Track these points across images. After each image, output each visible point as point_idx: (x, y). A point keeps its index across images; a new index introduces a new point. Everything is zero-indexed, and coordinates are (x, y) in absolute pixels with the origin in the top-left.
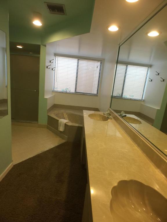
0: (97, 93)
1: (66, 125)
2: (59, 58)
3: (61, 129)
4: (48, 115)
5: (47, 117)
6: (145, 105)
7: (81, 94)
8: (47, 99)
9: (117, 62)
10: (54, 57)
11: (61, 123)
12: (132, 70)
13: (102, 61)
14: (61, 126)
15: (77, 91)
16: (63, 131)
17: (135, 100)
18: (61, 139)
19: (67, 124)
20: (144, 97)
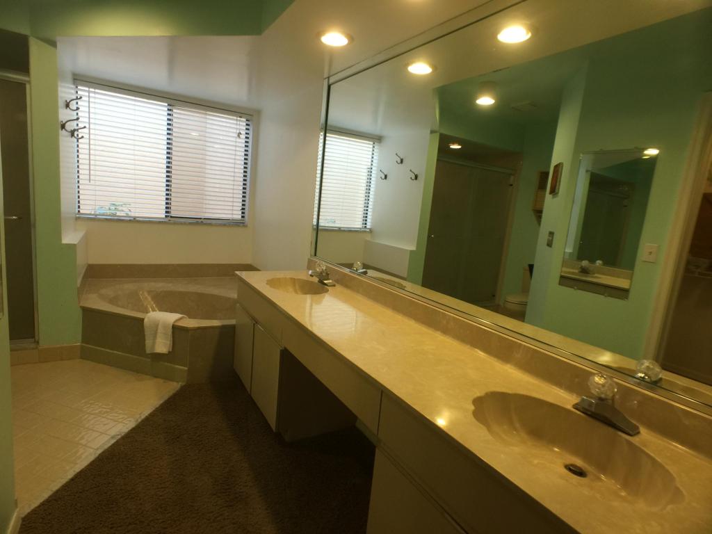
0: (243, 217)
1: (176, 329)
2: (95, 93)
3: (162, 345)
4: (81, 307)
5: (78, 315)
6: (377, 241)
7: (190, 224)
8: (72, 247)
9: (326, 129)
10: (72, 88)
11: (156, 325)
12: (338, 148)
13: (250, 115)
14: (159, 335)
15: (173, 214)
16: (169, 352)
17: (350, 231)
18: (161, 381)
19: (180, 324)
20: (369, 220)
